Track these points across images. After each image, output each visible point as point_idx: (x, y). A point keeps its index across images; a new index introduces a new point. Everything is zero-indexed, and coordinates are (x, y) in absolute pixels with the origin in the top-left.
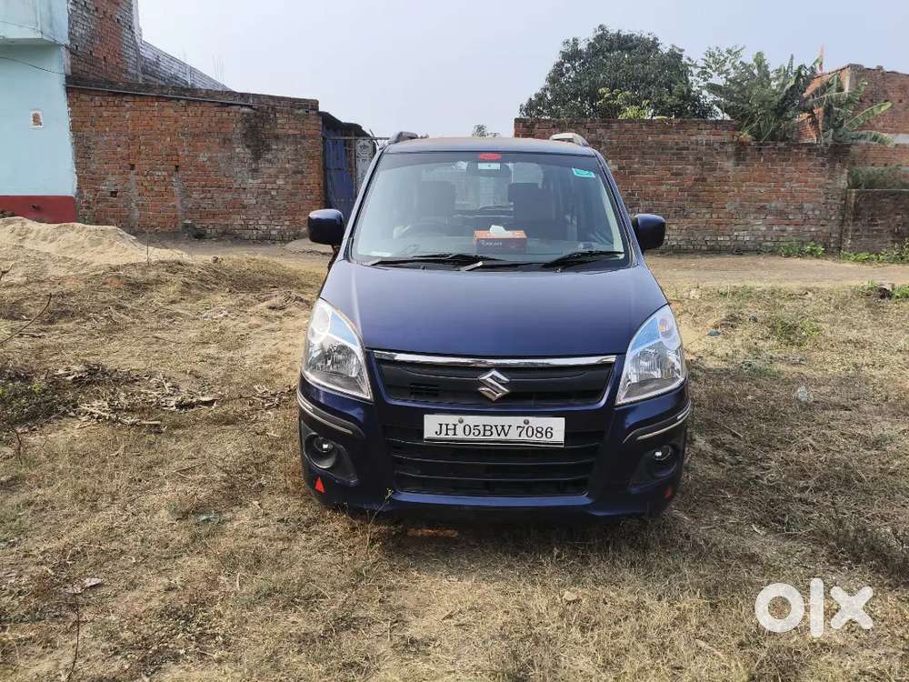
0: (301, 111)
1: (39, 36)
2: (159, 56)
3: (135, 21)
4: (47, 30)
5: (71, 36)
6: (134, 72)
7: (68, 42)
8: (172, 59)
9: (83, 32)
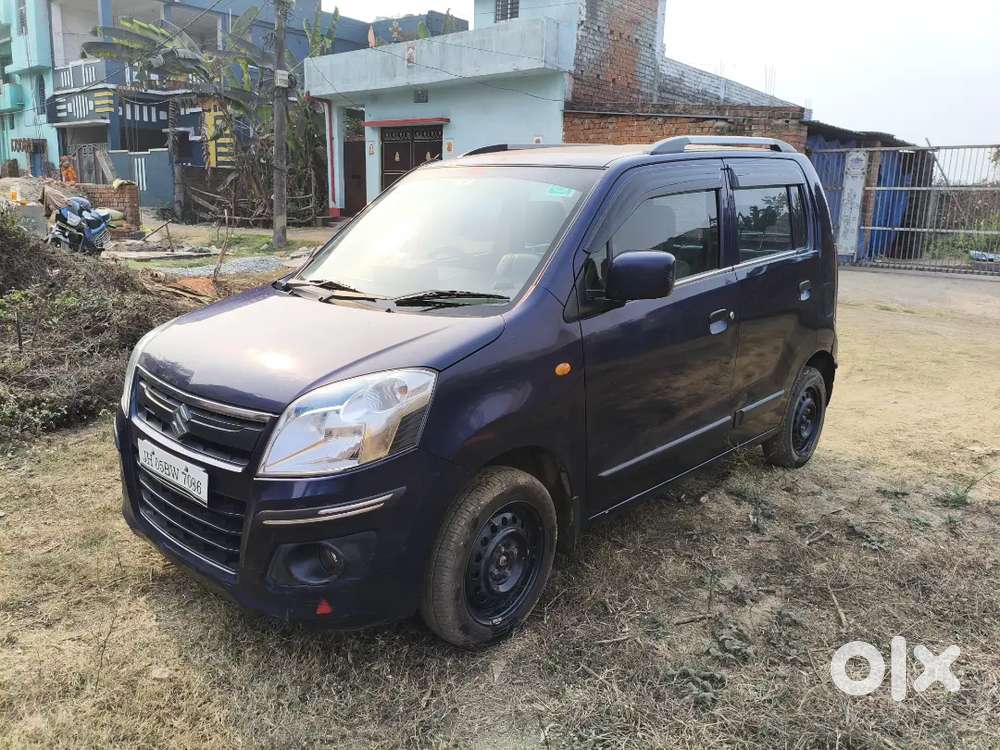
0: (780, 122)
1: (542, 65)
2: (684, 71)
3: (657, 39)
4: (552, 59)
5: (578, 63)
6: (648, 91)
7: (572, 68)
8: (702, 73)
9: (593, 56)
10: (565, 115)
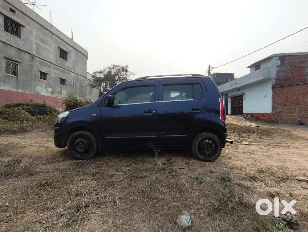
4: (267, 76)
7: (275, 77)
9: (284, 73)
10: (273, 88)
